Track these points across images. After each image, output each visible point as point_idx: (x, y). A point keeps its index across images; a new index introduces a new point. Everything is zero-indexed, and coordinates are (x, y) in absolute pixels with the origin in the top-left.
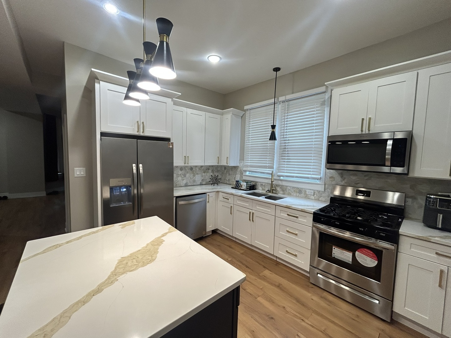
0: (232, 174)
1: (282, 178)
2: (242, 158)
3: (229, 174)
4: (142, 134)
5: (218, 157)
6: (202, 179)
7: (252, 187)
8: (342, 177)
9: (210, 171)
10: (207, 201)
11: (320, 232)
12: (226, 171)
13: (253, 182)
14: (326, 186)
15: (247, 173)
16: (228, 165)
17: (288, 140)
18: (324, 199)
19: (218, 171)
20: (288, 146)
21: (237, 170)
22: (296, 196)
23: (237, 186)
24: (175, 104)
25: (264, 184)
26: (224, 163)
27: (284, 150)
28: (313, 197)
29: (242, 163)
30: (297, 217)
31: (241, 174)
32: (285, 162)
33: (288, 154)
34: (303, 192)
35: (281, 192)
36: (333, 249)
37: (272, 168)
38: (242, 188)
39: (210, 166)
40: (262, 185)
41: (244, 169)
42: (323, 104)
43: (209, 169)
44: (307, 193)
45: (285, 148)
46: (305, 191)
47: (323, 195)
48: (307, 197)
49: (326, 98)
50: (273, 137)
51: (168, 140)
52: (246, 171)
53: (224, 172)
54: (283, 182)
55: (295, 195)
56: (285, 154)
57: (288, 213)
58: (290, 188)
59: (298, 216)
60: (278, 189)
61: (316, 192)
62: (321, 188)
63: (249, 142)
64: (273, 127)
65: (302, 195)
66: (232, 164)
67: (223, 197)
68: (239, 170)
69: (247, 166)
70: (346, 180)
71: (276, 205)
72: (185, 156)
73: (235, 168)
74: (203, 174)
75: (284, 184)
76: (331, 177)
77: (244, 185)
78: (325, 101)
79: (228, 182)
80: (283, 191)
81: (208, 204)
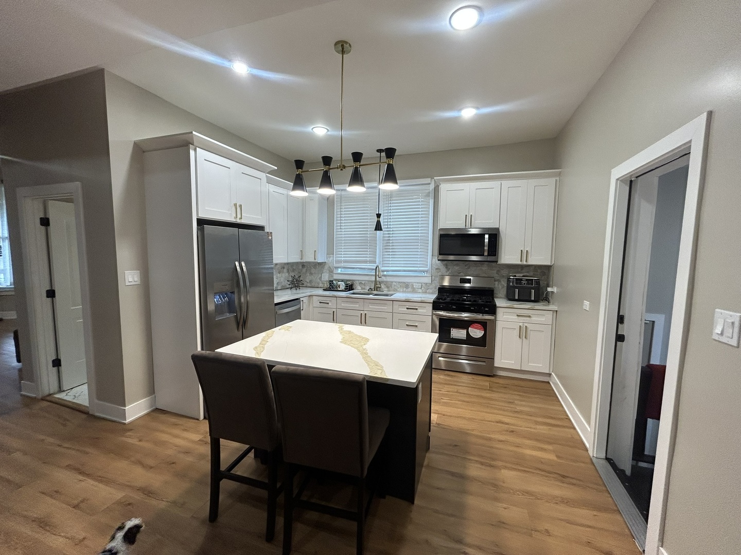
0: (315, 273)
1: (385, 273)
2: (330, 252)
3: (311, 274)
4: (239, 221)
5: (301, 251)
7: (350, 287)
8: (447, 268)
11: (440, 318)
13: (350, 281)
14: (433, 277)
15: (339, 271)
16: (316, 261)
17: (393, 231)
18: (431, 291)
20: (392, 237)
21: (323, 267)
22: (403, 292)
23: (332, 287)
24: (269, 181)
25: (363, 282)
26: (309, 258)
27: (387, 243)
28: (420, 291)
29: (331, 259)
30: (417, 309)
31: (331, 271)
32: (389, 255)
33: (392, 246)
34: (410, 287)
35: (386, 289)
36: (451, 331)
37: (375, 262)
38: (339, 289)
39: (285, 264)
40: (361, 283)
41: (335, 265)
42: (428, 195)
44: (414, 287)
45: (390, 240)
46: (413, 285)
47: (431, 287)
48: (414, 291)
49: (431, 190)
50: (378, 227)
51: (261, 228)
52: (337, 268)
54: (388, 278)
55: (401, 290)
56: (390, 246)
57: (407, 307)
58: (395, 284)
60: (383, 286)
61: (424, 285)
62: (428, 280)
63: (341, 231)
64: (379, 216)
65: (410, 289)
66: (320, 260)
68: (326, 267)
69: (340, 262)
70: (450, 271)
71: (393, 301)
73: (321, 264)
75: (389, 279)
76: (437, 269)
77: (342, 286)
78: (429, 193)
79: (309, 285)
80: (388, 287)
81: (302, 312)
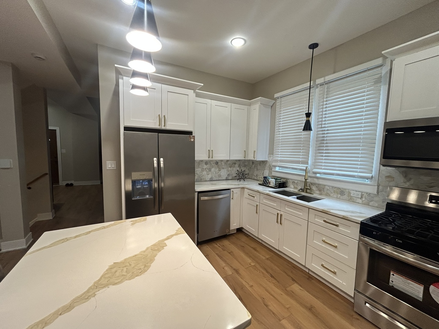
0: (260, 170)
1: (318, 175)
2: (271, 152)
3: (257, 169)
4: (163, 128)
5: (245, 151)
6: (228, 173)
7: (282, 185)
8: (405, 177)
9: (237, 165)
10: (232, 197)
11: (370, 249)
12: (253, 166)
13: (284, 178)
14: (381, 187)
15: (277, 169)
16: (255, 159)
17: (328, 130)
18: (376, 205)
19: (245, 166)
20: (327, 137)
21: (265, 165)
22: (337, 198)
23: (265, 183)
24: (198, 95)
25: (296, 182)
26: (251, 157)
27: (321, 143)
28: (360, 201)
29: (271, 158)
30: (337, 226)
31: (270, 169)
32: (322, 156)
33: (326, 146)
34: (347, 194)
35: (318, 192)
36: (391, 276)
37: (307, 163)
38: (270, 186)
39: (236, 160)
40: (293, 182)
41: (274, 164)
42: (378, 81)
43: (235, 164)
44: (352, 195)
45: (324, 140)
46: (349, 193)
47: (376, 199)
48: (351, 200)
49: (383, 74)
50: (307, 127)
51: (190, 133)
52: (275, 166)
53: (252, 167)
54: (320, 180)
55: (335, 196)
56: (323, 147)
57: (325, 219)
58: (328, 188)
59: (338, 224)
60: (314, 188)
61: (365, 194)
62: (373, 190)
63: (279, 134)
64: (308, 115)
65: (345, 197)
66: (259, 158)
67: (249, 194)
68: (268, 165)
69: (277, 161)
71: (309, 208)
72: (209, 150)
73: (264, 162)
74: (229, 168)
75: (321, 182)
76: (388, 177)
77: (272, 182)
78: (381, 77)
79: (255, 178)
80: (320, 191)
81: (232, 201)
